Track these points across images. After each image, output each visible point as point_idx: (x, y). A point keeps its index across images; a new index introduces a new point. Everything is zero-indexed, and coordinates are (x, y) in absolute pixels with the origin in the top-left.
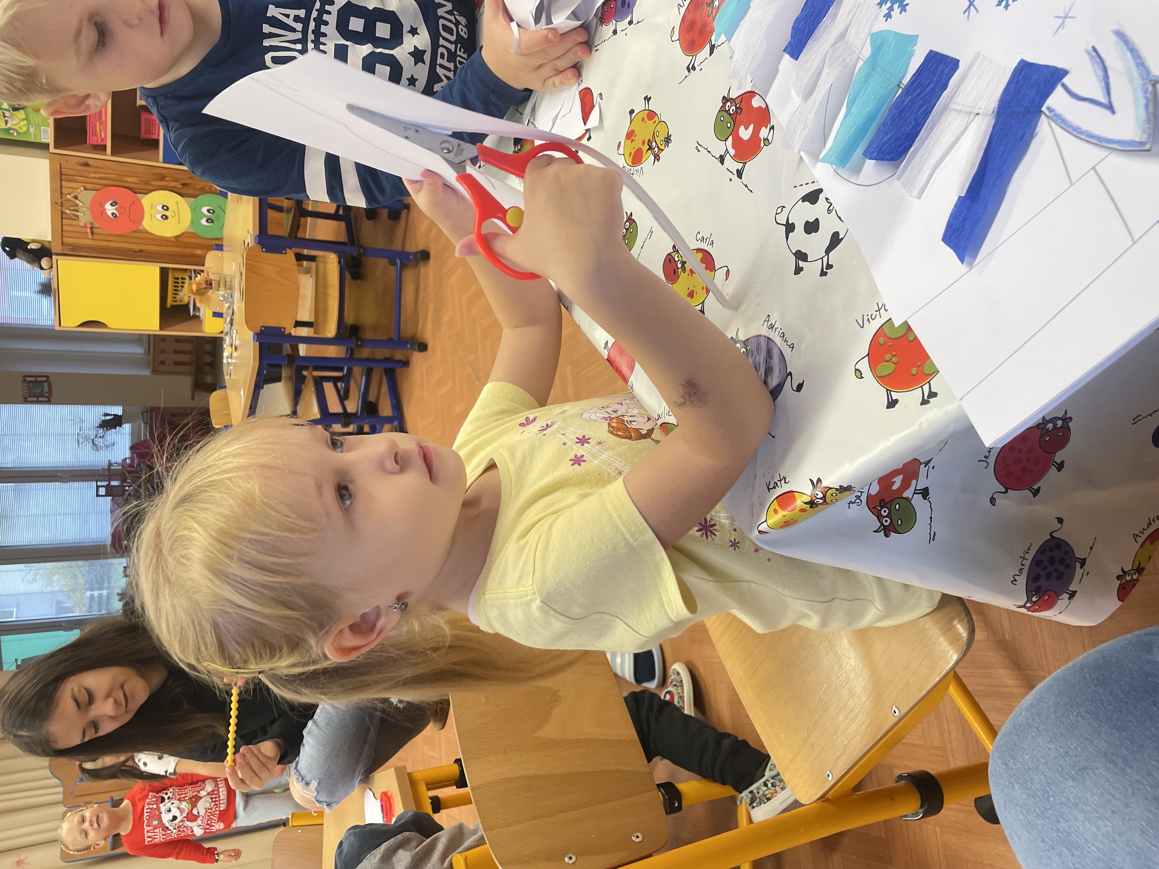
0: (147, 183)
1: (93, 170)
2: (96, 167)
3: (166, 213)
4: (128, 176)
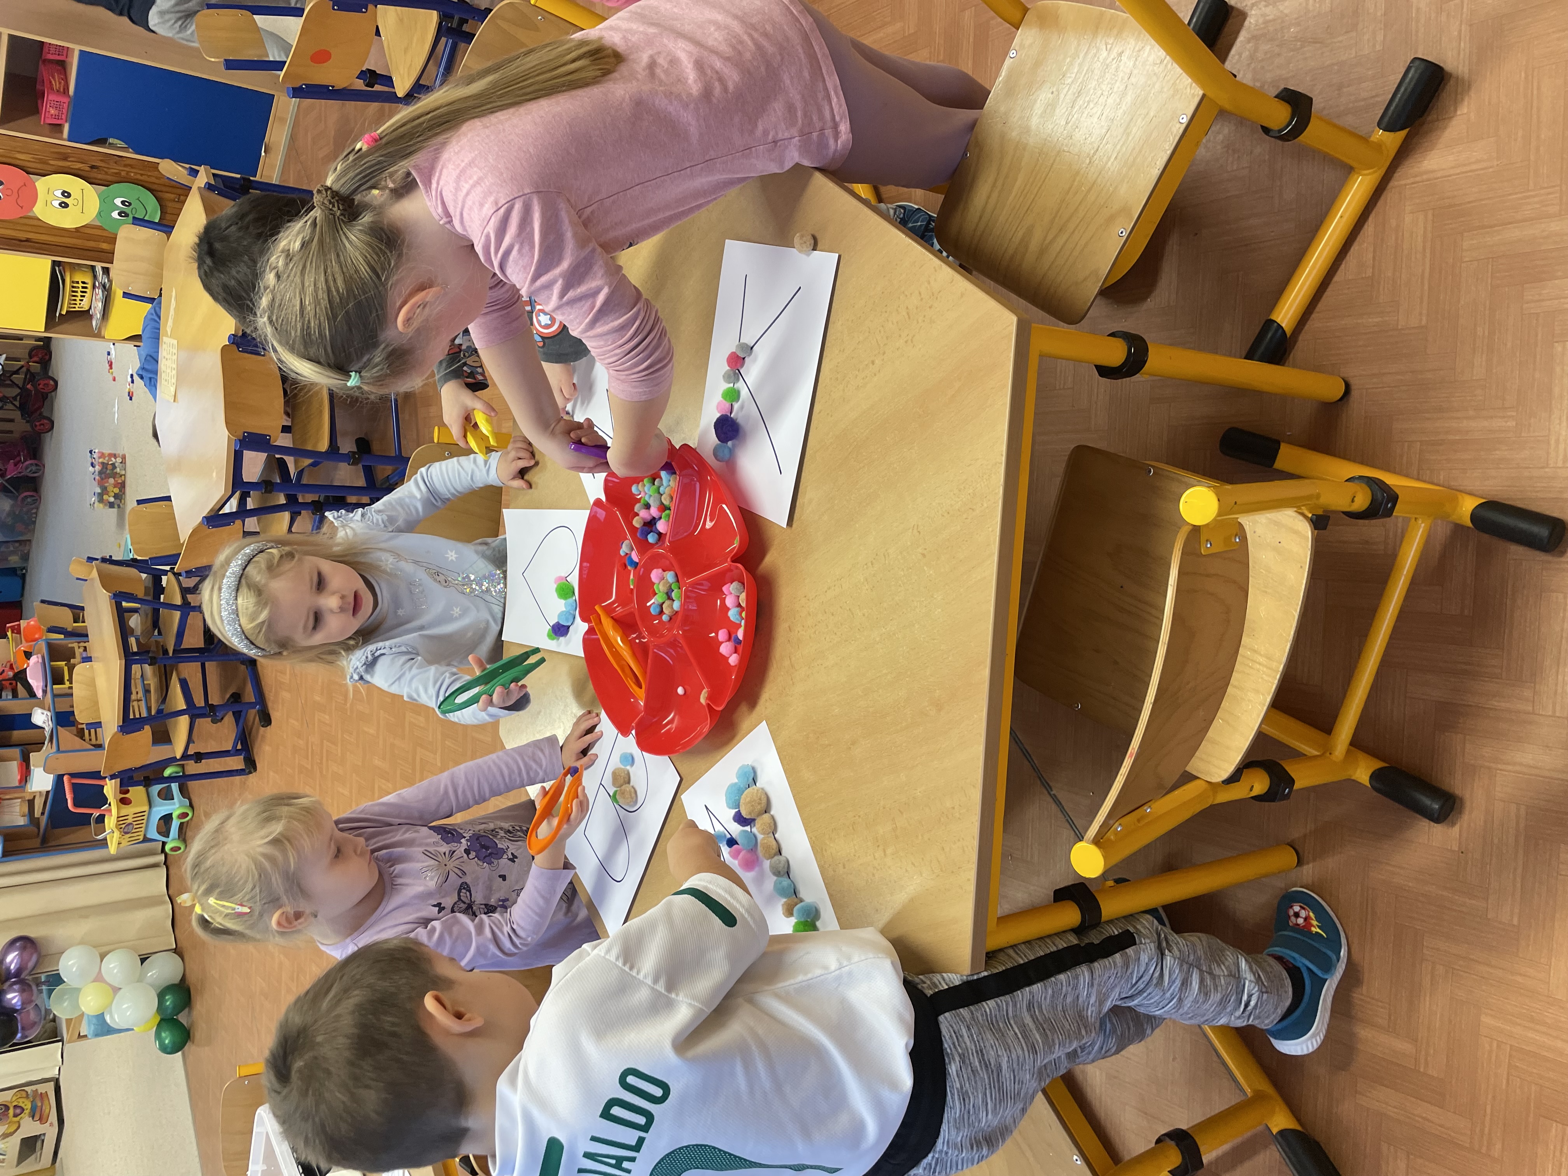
0: (44, 162)
3: (66, 200)
4: (19, 152)
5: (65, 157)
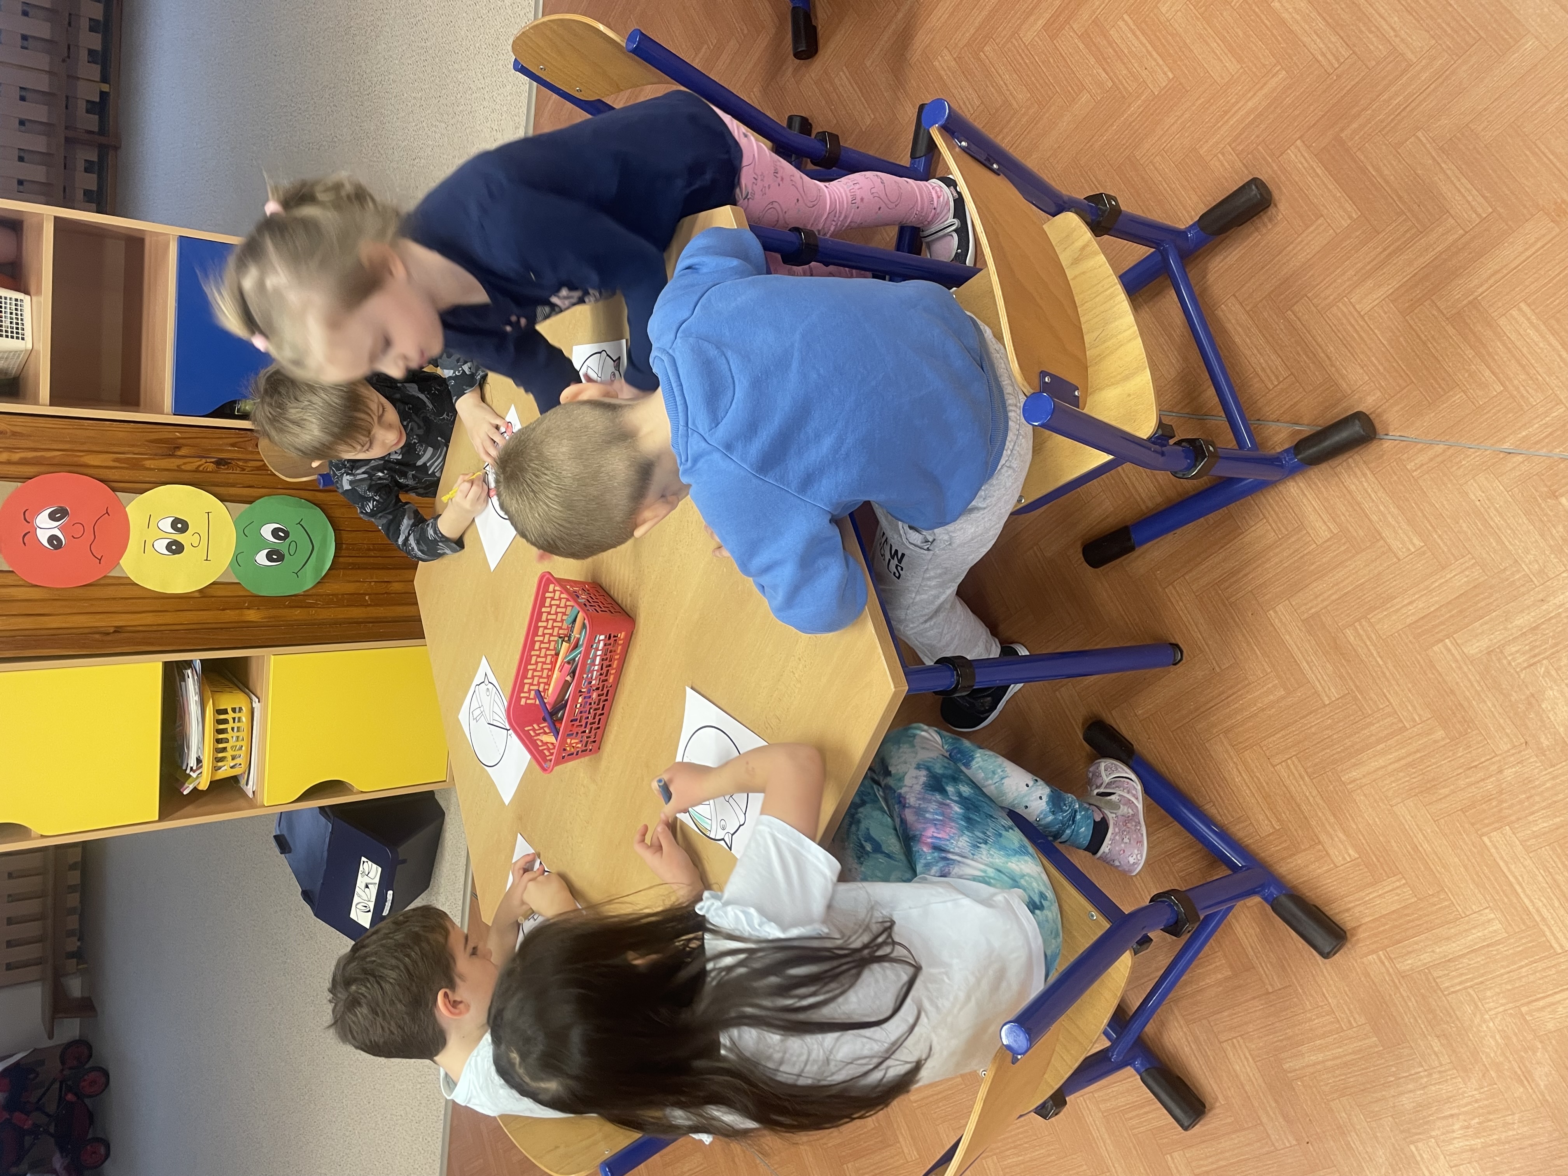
0: (135, 464)
1: (6, 442)
2: (14, 434)
3: (179, 537)
4: (90, 452)
5: (172, 448)
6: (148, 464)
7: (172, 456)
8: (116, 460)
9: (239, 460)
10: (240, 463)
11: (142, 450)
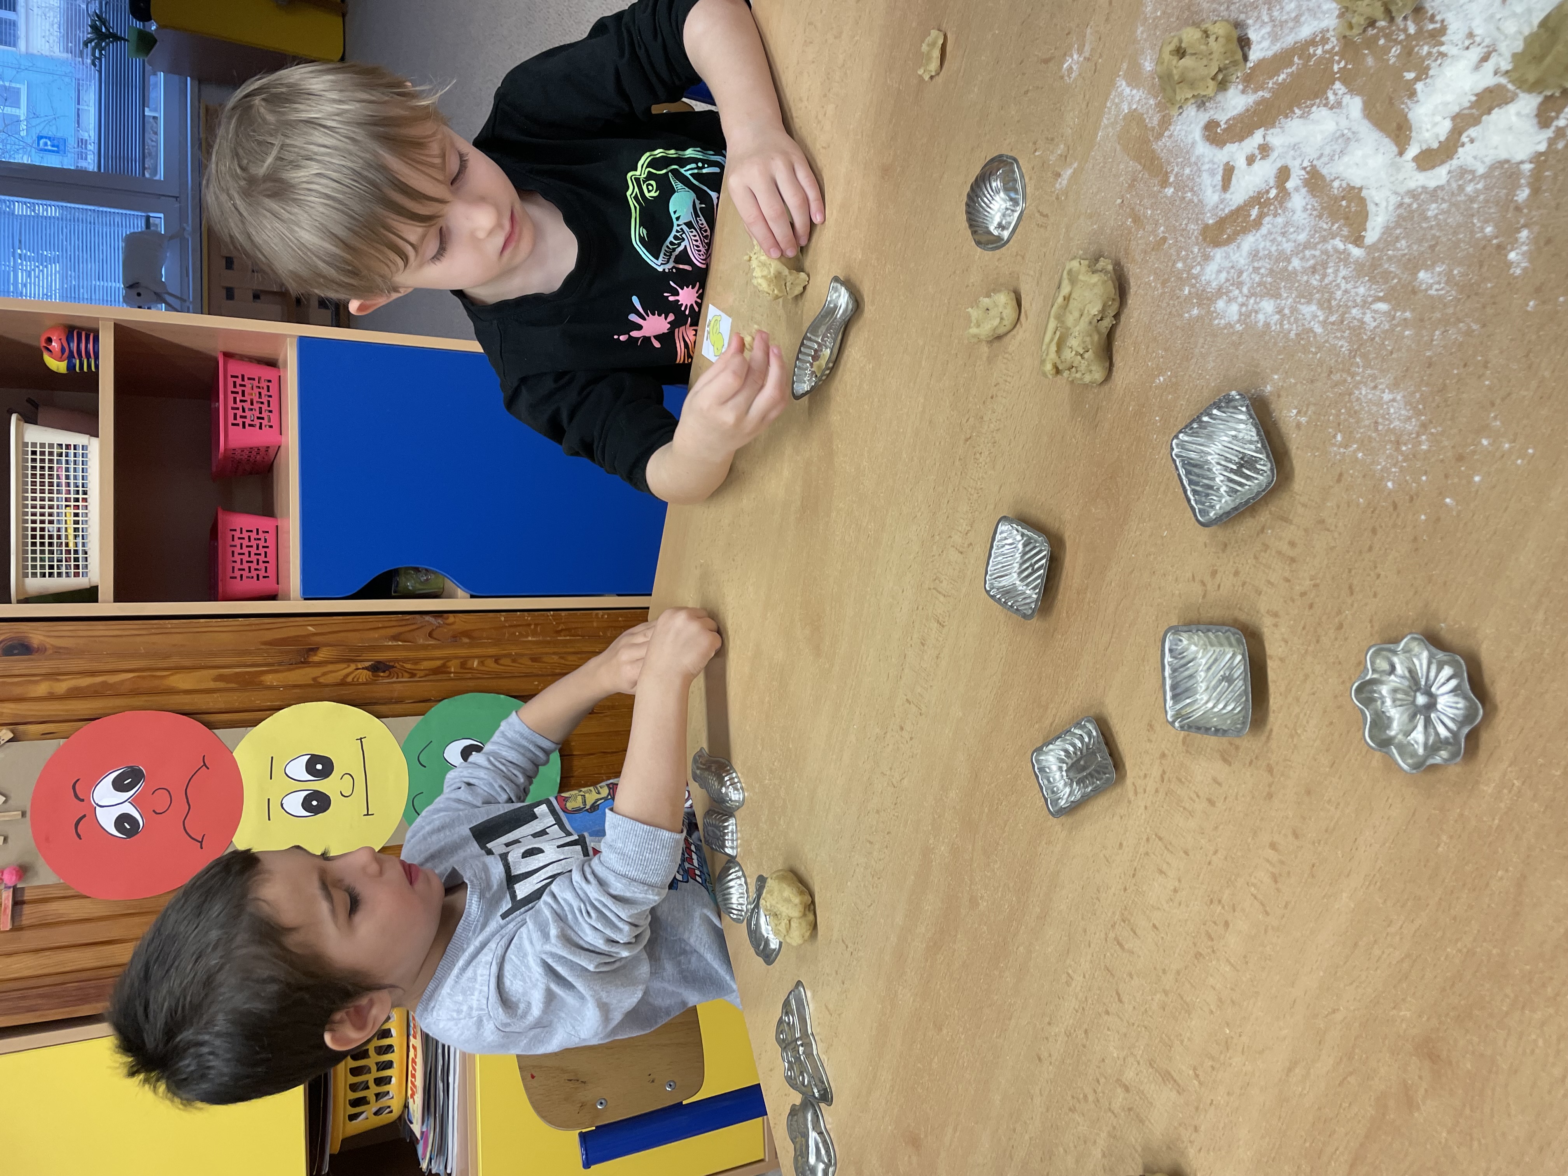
0: (248, 682)
1: (45, 666)
2: (58, 651)
3: (322, 786)
4: (179, 669)
5: (305, 651)
6: (270, 679)
7: (305, 663)
8: (220, 678)
9: (406, 660)
10: (408, 666)
11: (259, 659)
